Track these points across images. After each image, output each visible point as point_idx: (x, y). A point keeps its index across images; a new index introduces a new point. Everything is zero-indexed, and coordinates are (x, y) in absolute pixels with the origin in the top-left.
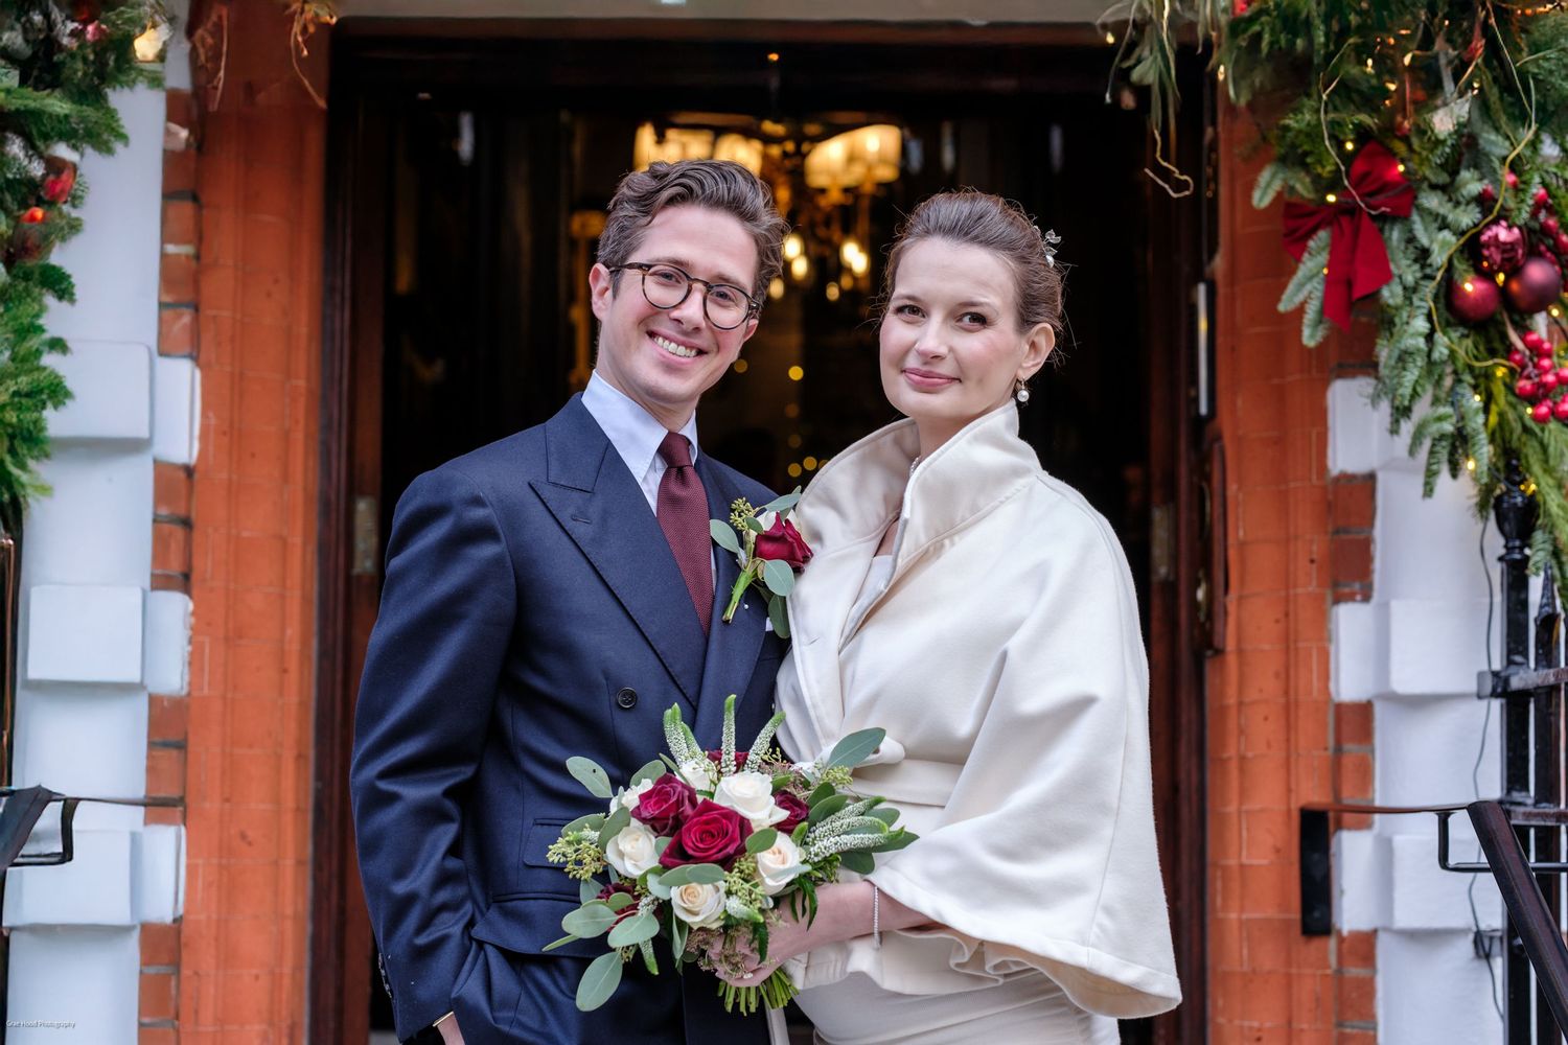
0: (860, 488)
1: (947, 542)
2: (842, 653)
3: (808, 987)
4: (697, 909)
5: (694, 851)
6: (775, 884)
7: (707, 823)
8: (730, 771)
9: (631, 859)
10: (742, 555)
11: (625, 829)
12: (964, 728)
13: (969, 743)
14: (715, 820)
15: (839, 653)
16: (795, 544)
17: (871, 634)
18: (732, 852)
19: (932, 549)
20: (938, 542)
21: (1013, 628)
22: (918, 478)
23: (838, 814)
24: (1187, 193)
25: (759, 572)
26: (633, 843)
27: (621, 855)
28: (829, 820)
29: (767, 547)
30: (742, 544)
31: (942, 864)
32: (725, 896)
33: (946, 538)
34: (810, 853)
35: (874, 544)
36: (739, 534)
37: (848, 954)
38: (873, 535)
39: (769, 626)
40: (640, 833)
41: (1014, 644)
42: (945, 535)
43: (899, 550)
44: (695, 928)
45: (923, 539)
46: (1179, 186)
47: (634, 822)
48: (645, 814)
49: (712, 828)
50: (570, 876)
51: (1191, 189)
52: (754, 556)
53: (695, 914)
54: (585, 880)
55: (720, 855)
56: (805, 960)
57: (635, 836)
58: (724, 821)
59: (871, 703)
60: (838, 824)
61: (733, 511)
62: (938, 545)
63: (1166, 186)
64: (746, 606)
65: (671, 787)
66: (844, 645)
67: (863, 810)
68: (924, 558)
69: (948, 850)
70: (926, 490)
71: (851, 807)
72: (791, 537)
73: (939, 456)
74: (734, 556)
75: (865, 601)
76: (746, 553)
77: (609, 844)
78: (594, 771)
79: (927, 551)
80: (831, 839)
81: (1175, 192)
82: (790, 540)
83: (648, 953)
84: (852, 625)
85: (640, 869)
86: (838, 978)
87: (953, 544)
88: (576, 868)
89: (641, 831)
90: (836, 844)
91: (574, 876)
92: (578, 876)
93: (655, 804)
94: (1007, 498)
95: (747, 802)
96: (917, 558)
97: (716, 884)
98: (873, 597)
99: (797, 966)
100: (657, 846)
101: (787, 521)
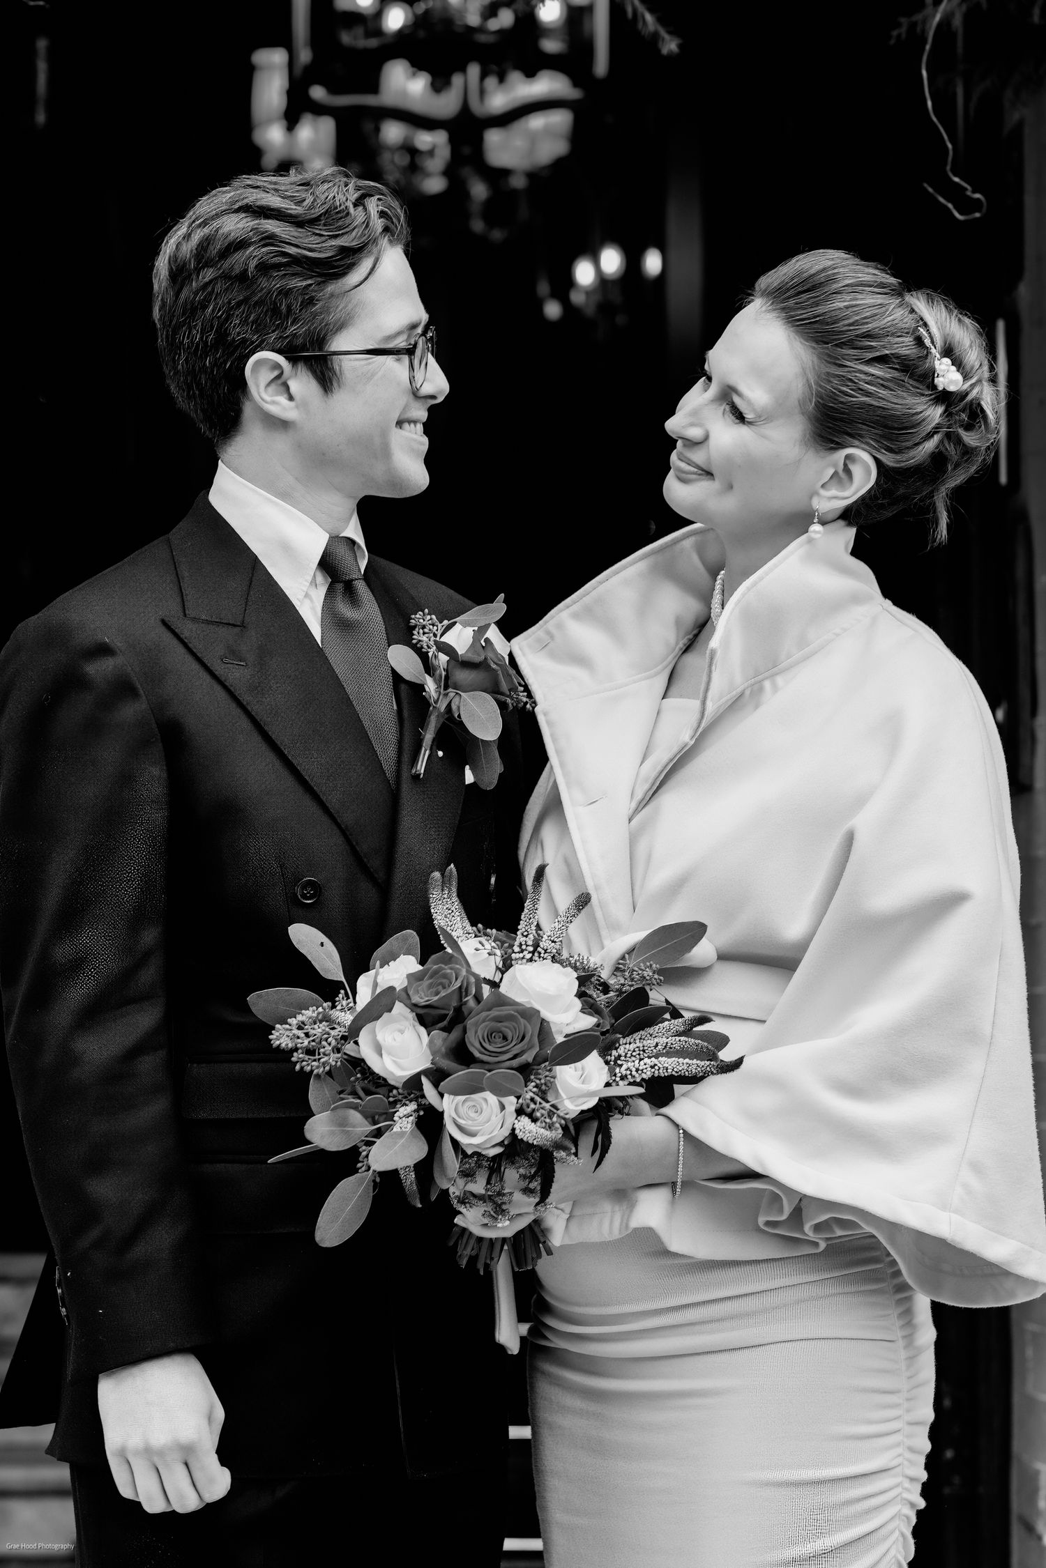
0: (644, 607)
1: (767, 684)
2: (632, 823)
3: (567, 1242)
4: (474, 1129)
5: (481, 1053)
6: (572, 1107)
7: (498, 1020)
8: (523, 958)
9: (389, 1054)
10: (430, 685)
11: (386, 1015)
12: (792, 929)
13: (803, 946)
14: (510, 1018)
15: (630, 820)
16: (500, 672)
17: (670, 800)
18: (530, 1060)
19: (748, 692)
20: (756, 683)
21: (860, 801)
22: (739, 601)
23: (651, 1030)
24: (977, 215)
25: (454, 707)
26: (397, 1035)
27: (379, 1050)
28: (637, 1036)
29: (462, 676)
30: (429, 668)
31: (764, 1100)
32: (515, 1115)
33: (767, 678)
34: (615, 1075)
35: (662, 681)
36: (424, 657)
37: (632, 1205)
38: (660, 667)
39: (469, 778)
40: (407, 1023)
41: (864, 823)
42: (767, 674)
43: (707, 690)
44: (469, 1152)
45: (738, 679)
46: (966, 205)
47: (399, 1008)
48: (416, 999)
49: (506, 1028)
50: (298, 1067)
51: (984, 209)
52: (446, 687)
53: (472, 1135)
54: (318, 1076)
55: (515, 1063)
56: (568, 1210)
57: (397, 1026)
58: (522, 1020)
59: (675, 888)
60: (652, 1042)
61: (414, 627)
62: (756, 687)
63: (950, 206)
64: (440, 754)
65: (451, 969)
66: (637, 811)
67: (682, 1029)
68: (736, 705)
69: (773, 1082)
70: (749, 618)
71: (667, 1023)
72: (496, 664)
73: (767, 574)
74: (420, 688)
75: (662, 755)
76: (435, 681)
77: (362, 1033)
78: (322, 944)
79: (742, 695)
80: (646, 1060)
81: (961, 213)
82: (494, 666)
83: (409, 1180)
84: (647, 786)
85: (403, 1069)
86: (616, 1235)
87: (775, 689)
88: (307, 1057)
89: (406, 1018)
90: (652, 1067)
91: (302, 1068)
92: (308, 1069)
93: (430, 986)
94: (845, 630)
95: (549, 999)
96: (729, 703)
97: (503, 1100)
98: (675, 750)
99: (558, 1216)
100: (431, 1044)
101: (487, 640)
